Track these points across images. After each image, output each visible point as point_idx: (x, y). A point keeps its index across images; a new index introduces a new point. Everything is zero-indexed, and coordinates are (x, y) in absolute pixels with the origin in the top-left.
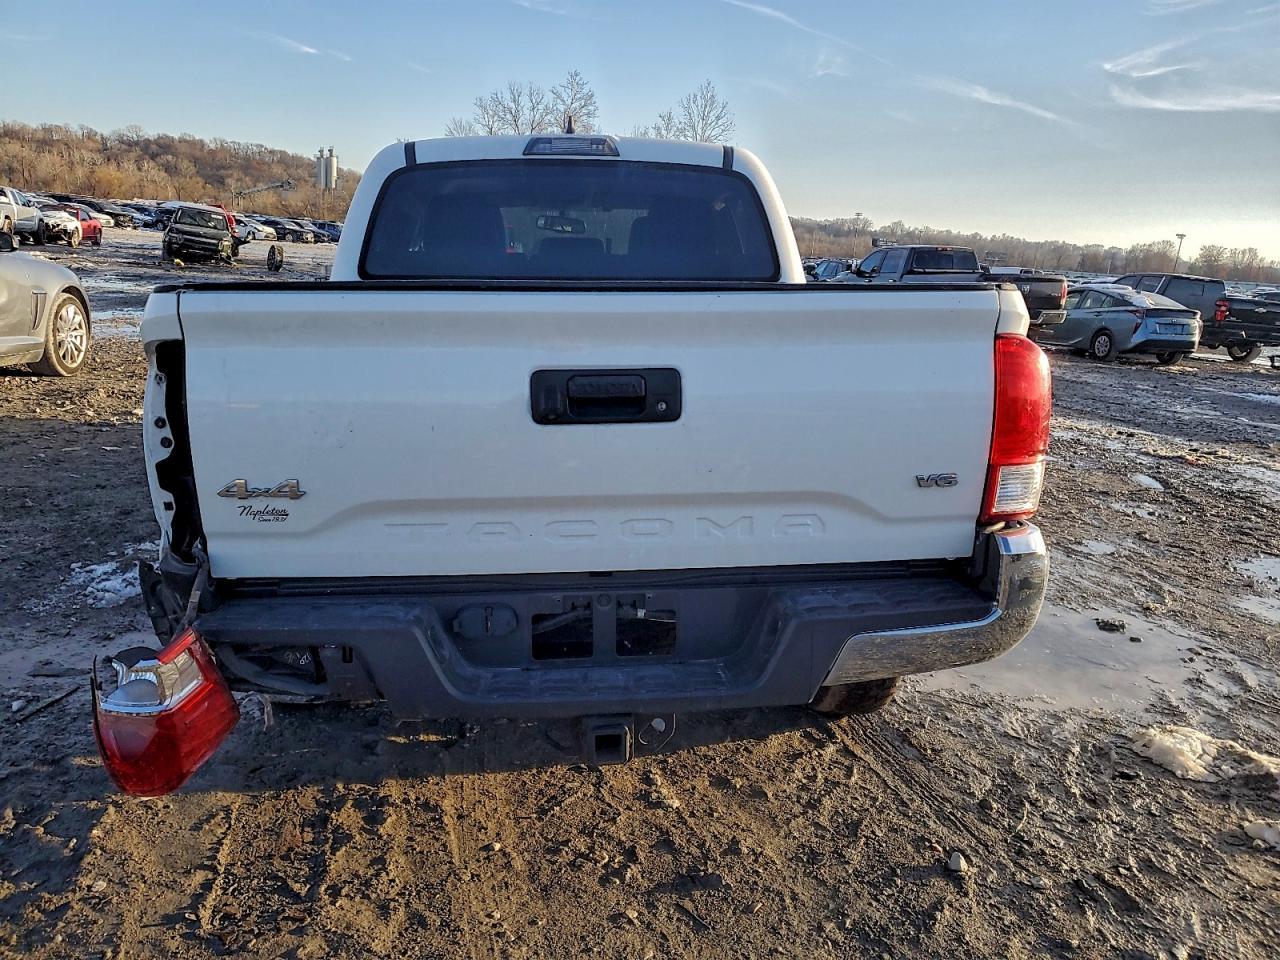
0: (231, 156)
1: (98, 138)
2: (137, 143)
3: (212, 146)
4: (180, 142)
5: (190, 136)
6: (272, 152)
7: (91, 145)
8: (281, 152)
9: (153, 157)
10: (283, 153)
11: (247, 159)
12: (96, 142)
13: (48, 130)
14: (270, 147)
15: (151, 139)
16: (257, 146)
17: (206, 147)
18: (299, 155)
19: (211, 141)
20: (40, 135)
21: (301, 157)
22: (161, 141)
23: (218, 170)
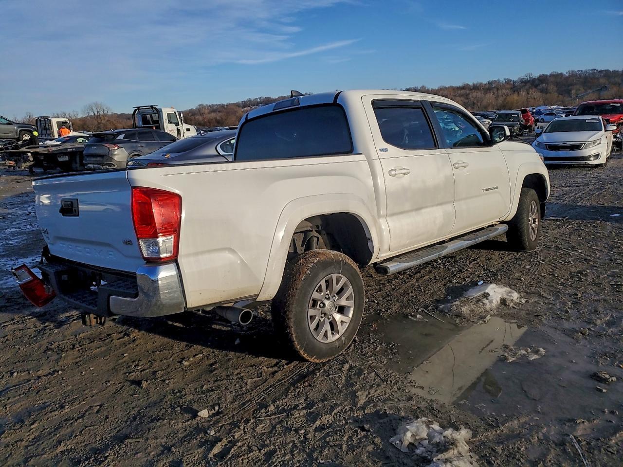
0: (577, 78)
1: (512, 82)
2: (529, 81)
3: (567, 75)
4: (550, 76)
5: (555, 72)
6: (601, 71)
7: (508, 86)
8: (606, 70)
9: (536, 87)
10: (607, 71)
11: (586, 78)
12: (510, 84)
13: (490, 83)
14: (599, 69)
15: (536, 78)
16: (592, 70)
17: (564, 76)
18: (617, 70)
19: (567, 73)
20: (487, 86)
21: (618, 71)
22: (541, 78)
23: (568, 87)
